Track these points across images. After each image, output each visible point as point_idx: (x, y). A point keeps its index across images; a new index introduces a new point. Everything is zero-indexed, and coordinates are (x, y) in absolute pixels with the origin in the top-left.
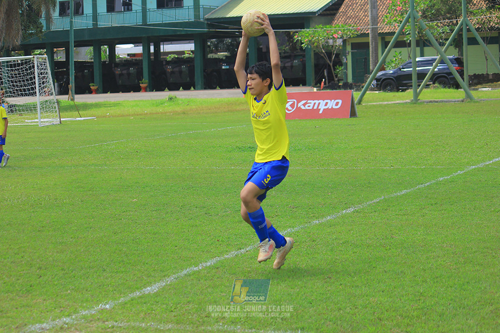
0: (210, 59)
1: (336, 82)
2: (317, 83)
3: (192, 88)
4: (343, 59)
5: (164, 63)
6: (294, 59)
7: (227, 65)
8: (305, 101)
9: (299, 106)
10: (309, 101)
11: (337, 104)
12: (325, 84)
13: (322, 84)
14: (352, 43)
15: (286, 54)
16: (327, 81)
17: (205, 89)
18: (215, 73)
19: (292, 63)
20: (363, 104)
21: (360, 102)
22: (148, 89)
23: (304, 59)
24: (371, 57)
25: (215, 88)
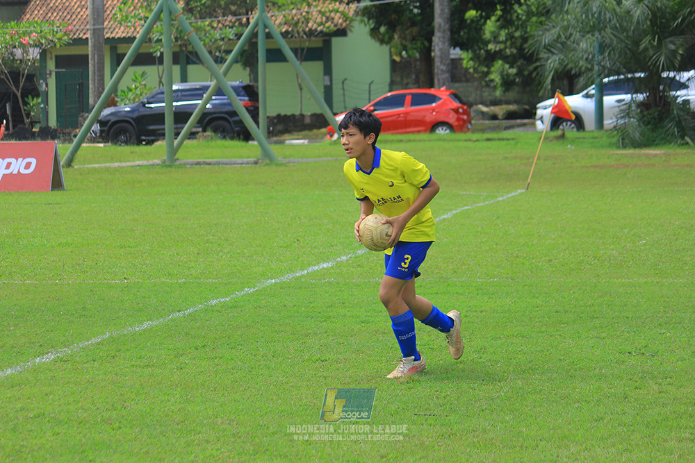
1: (27, 126)
4: (41, 85)
11: (28, 166)
14: (57, 57)
16: (11, 124)
20: (76, 166)
21: (69, 163)
24: (90, 82)
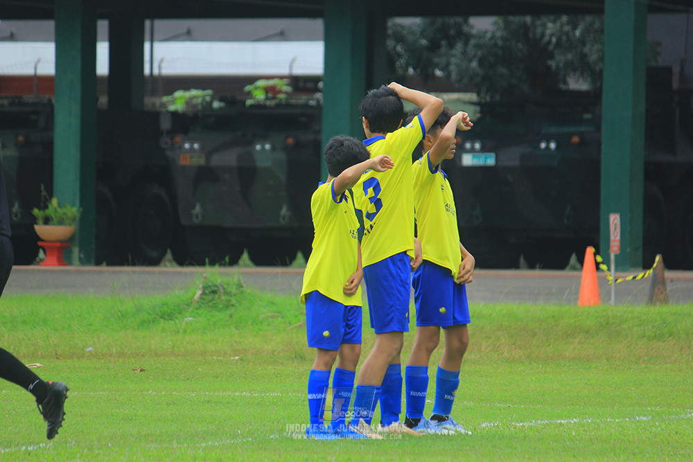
3: (300, 256)
5: (166, 124)
7: (484, 149)
22: (76, 251)
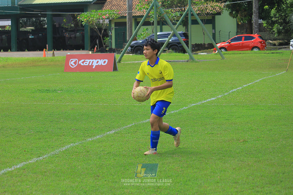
0: (21, 31)
1: (104, 48)
2: (92, 48)
3: (9, 51)
4: (109, 33)
6: (77, 33)
7: (32, 36)
8: (84, 60)
9: (79, 63)
10: (86, 60)
11: (105, 62)
12: (97, 49)
13: (95, 49)
14: (115, 23)
15: (71, 29)
16: (98, 47)
17: (18, 51)
18: (24, 41)
19: (75, 35)
20: (122, 62)
21: (120, 61)
23: (83, 32)
24: (127, 32)
25: (24, 51)
